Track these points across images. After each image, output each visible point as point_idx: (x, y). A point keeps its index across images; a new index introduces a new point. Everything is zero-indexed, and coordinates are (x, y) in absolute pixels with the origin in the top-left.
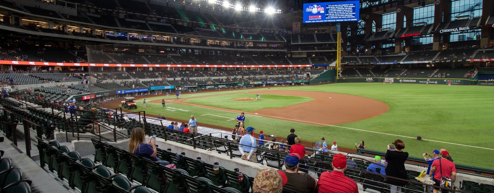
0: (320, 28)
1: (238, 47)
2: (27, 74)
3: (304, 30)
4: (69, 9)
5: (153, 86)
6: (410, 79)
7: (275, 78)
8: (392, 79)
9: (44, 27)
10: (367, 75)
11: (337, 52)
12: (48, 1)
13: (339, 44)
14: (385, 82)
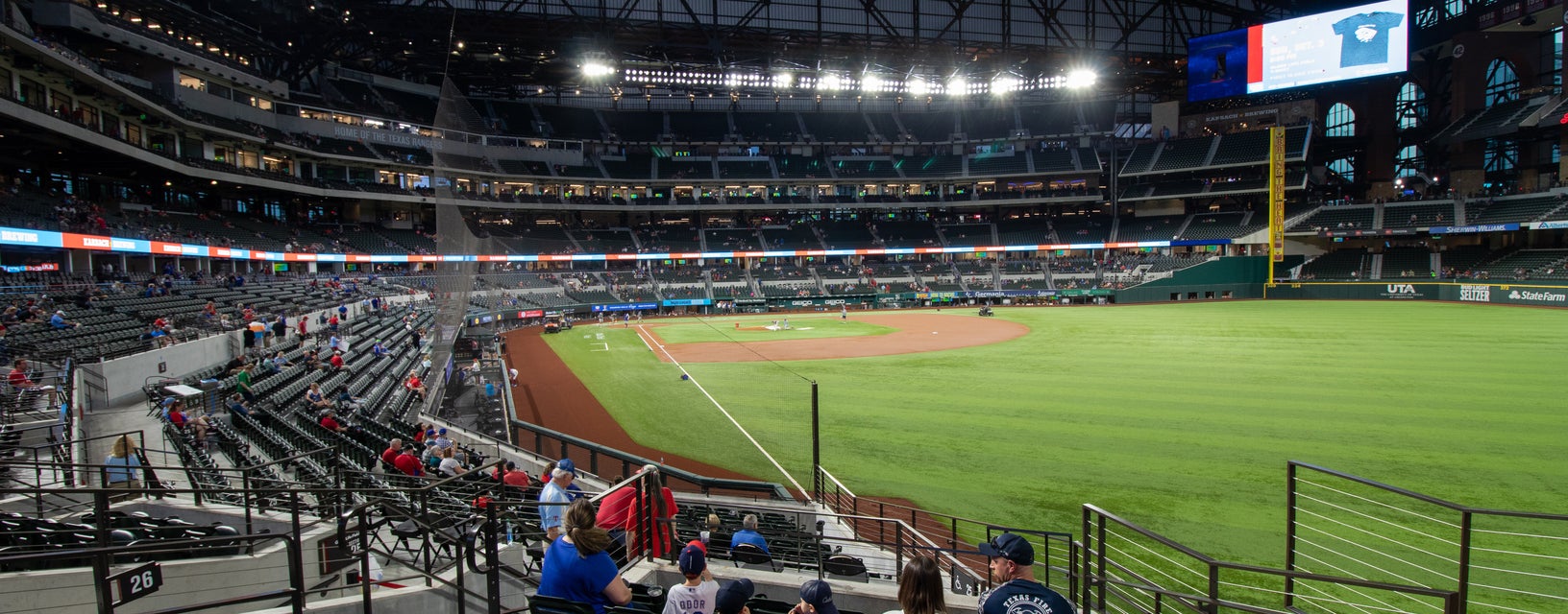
0: (1251, 114)
1: (947, 198)
3: (1192, 124)
4: (570, 152)
5: (672, 299)
6: (1546, 290)
7: (1015, 281)
8: (1482, 291)
9: (529, 192)
10: (1403, 274)
11: (1267, 195)
12: (537, 144)
13: (1275, 168)
14: (1462, 299)
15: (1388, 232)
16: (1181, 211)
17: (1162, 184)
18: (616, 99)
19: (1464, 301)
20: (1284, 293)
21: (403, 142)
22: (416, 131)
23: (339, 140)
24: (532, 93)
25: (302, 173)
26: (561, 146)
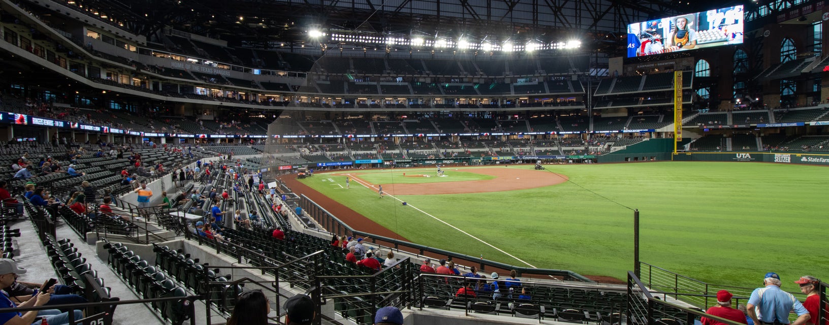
0: (661, 64)
1: (503, 106)
2: (250, 147)
3: (630, 69)
4: (300, 78)
5: (360, 159)
7: (543, 151)
8: (787, 157)
9: (277, 100)
10: (744, 148)
11: (673, 106)
12: (282, 74)
13: (677, 92)
14: (775, 161)
15: (736, 126)
16: (626, 115)
17: (616, 100)
18: (323, 50)
19: (777, 162)
20: (682, 158)
21: (209, 71)
22: (215, 65)
23: (174, 69)
24: (277, 46)
25: (153, 87)
26: (295, 75)
